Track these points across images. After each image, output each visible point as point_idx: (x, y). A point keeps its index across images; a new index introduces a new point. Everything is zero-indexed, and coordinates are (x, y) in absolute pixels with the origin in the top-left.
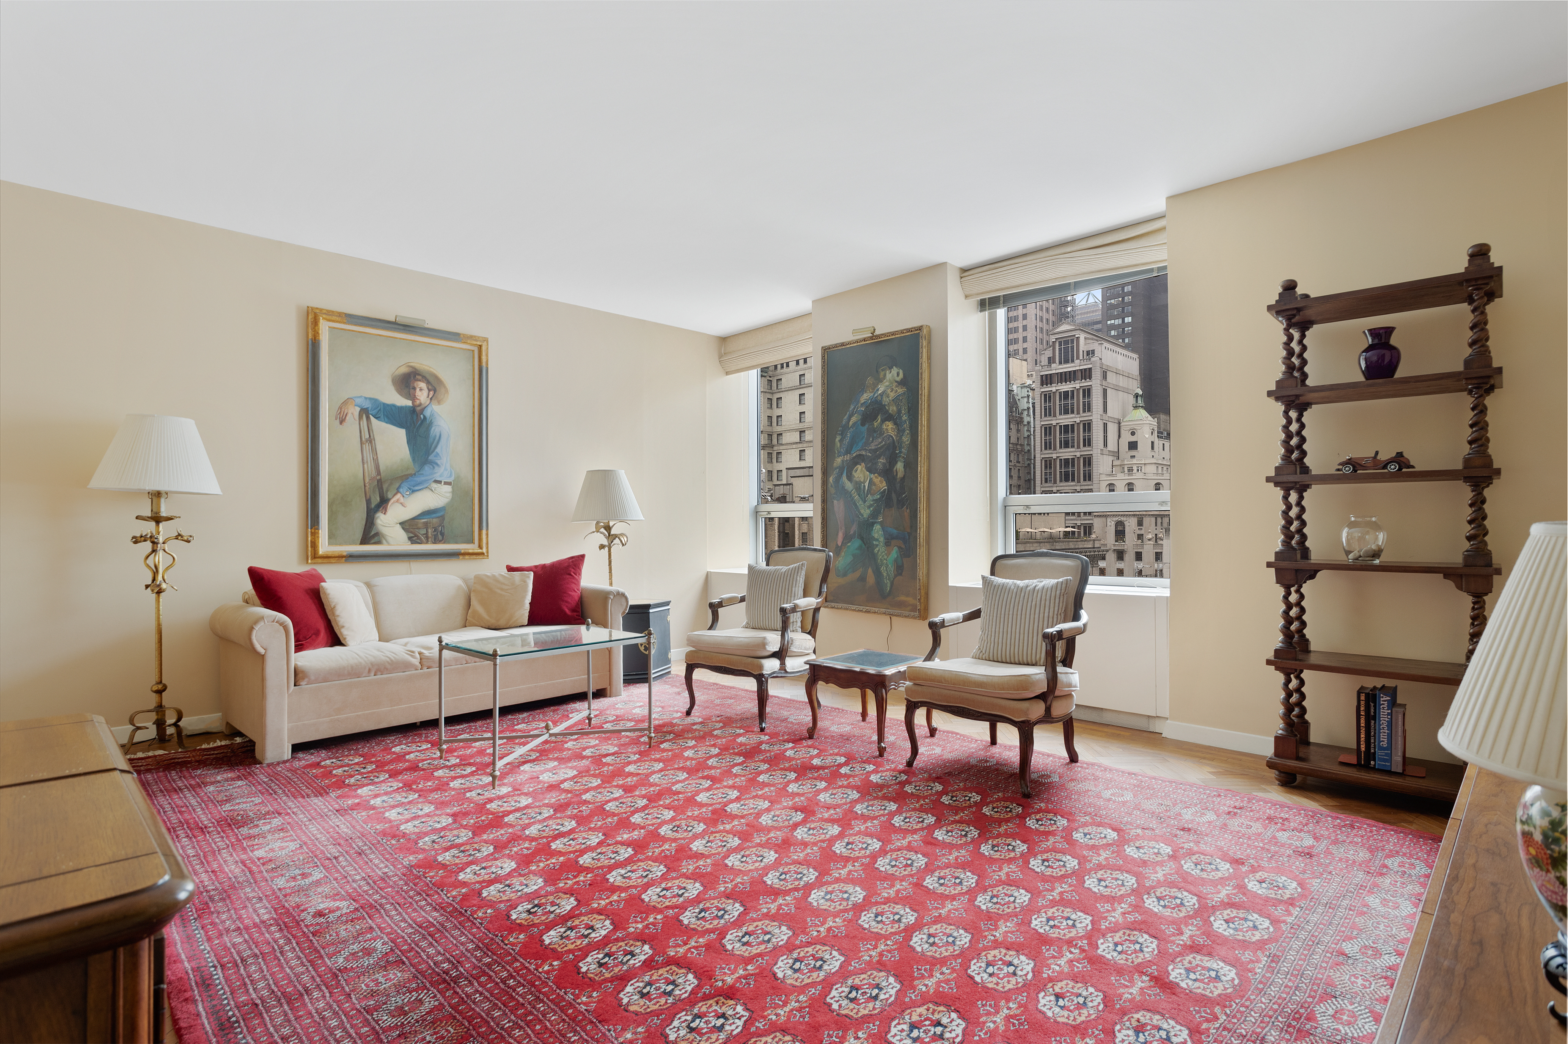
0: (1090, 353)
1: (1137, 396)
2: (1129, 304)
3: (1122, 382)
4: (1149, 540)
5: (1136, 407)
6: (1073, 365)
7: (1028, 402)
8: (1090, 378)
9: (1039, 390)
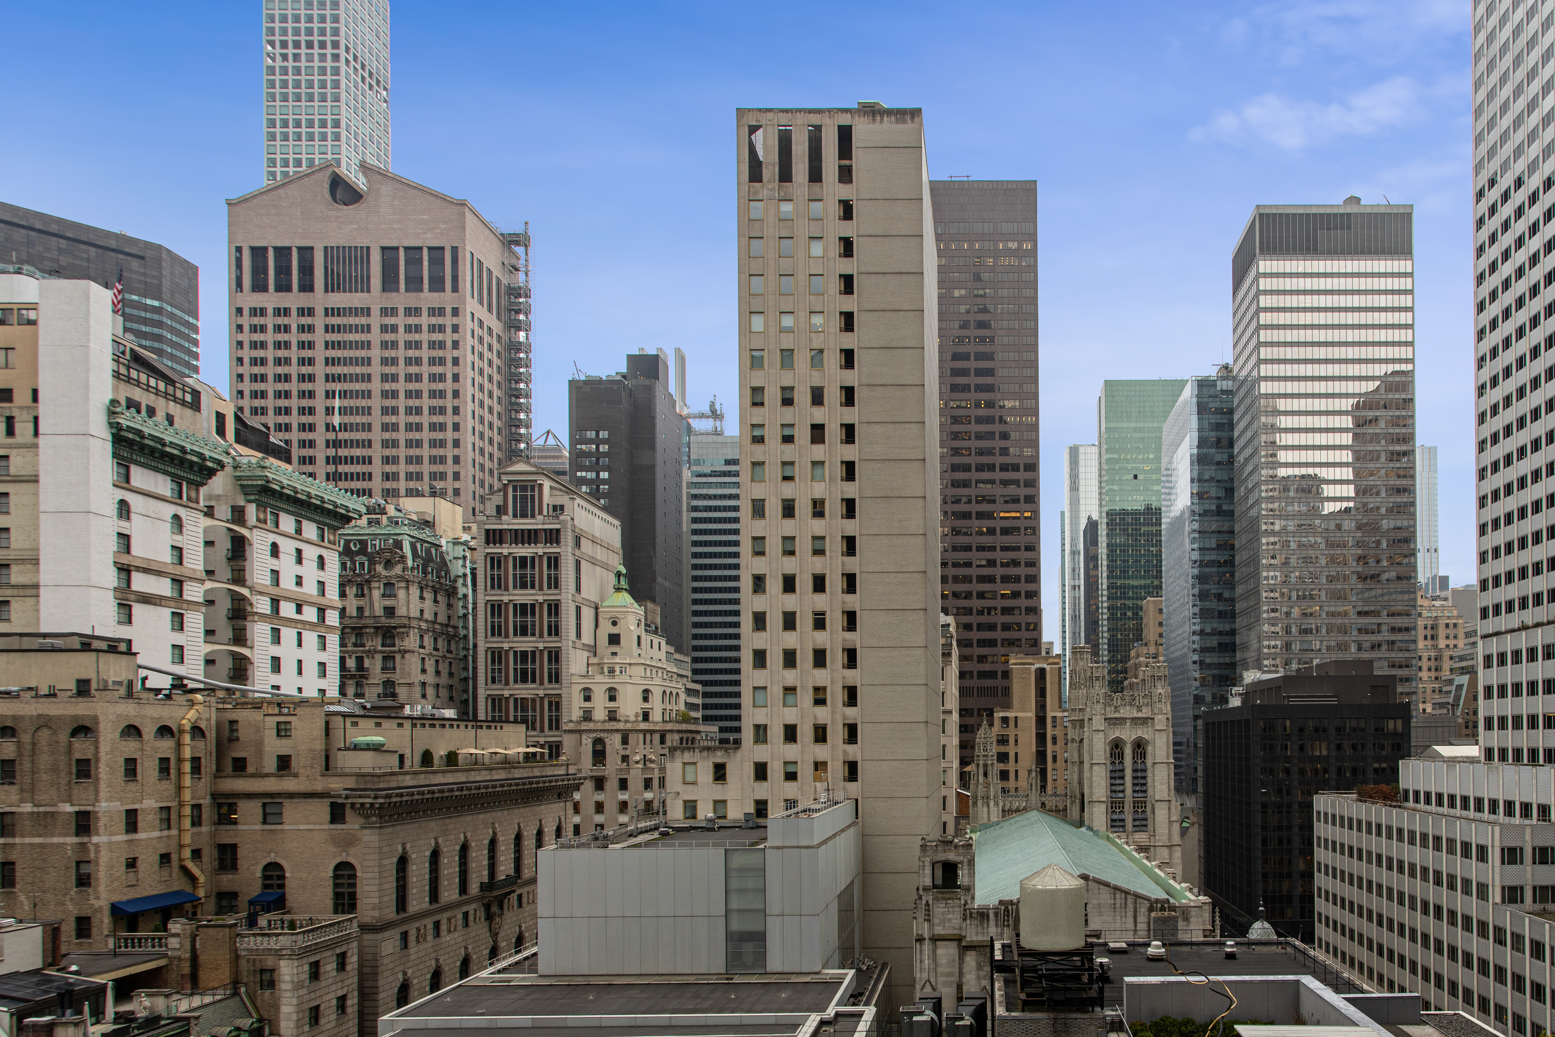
0: (558, 509)
1: (619, 575)
2: (605, 455)
3: (600, 554)
4: (637, 762)
5: (618, 589)
6: (533, 521)
7: (464, 566)
8: (558, 542)
9: (483, 550)
